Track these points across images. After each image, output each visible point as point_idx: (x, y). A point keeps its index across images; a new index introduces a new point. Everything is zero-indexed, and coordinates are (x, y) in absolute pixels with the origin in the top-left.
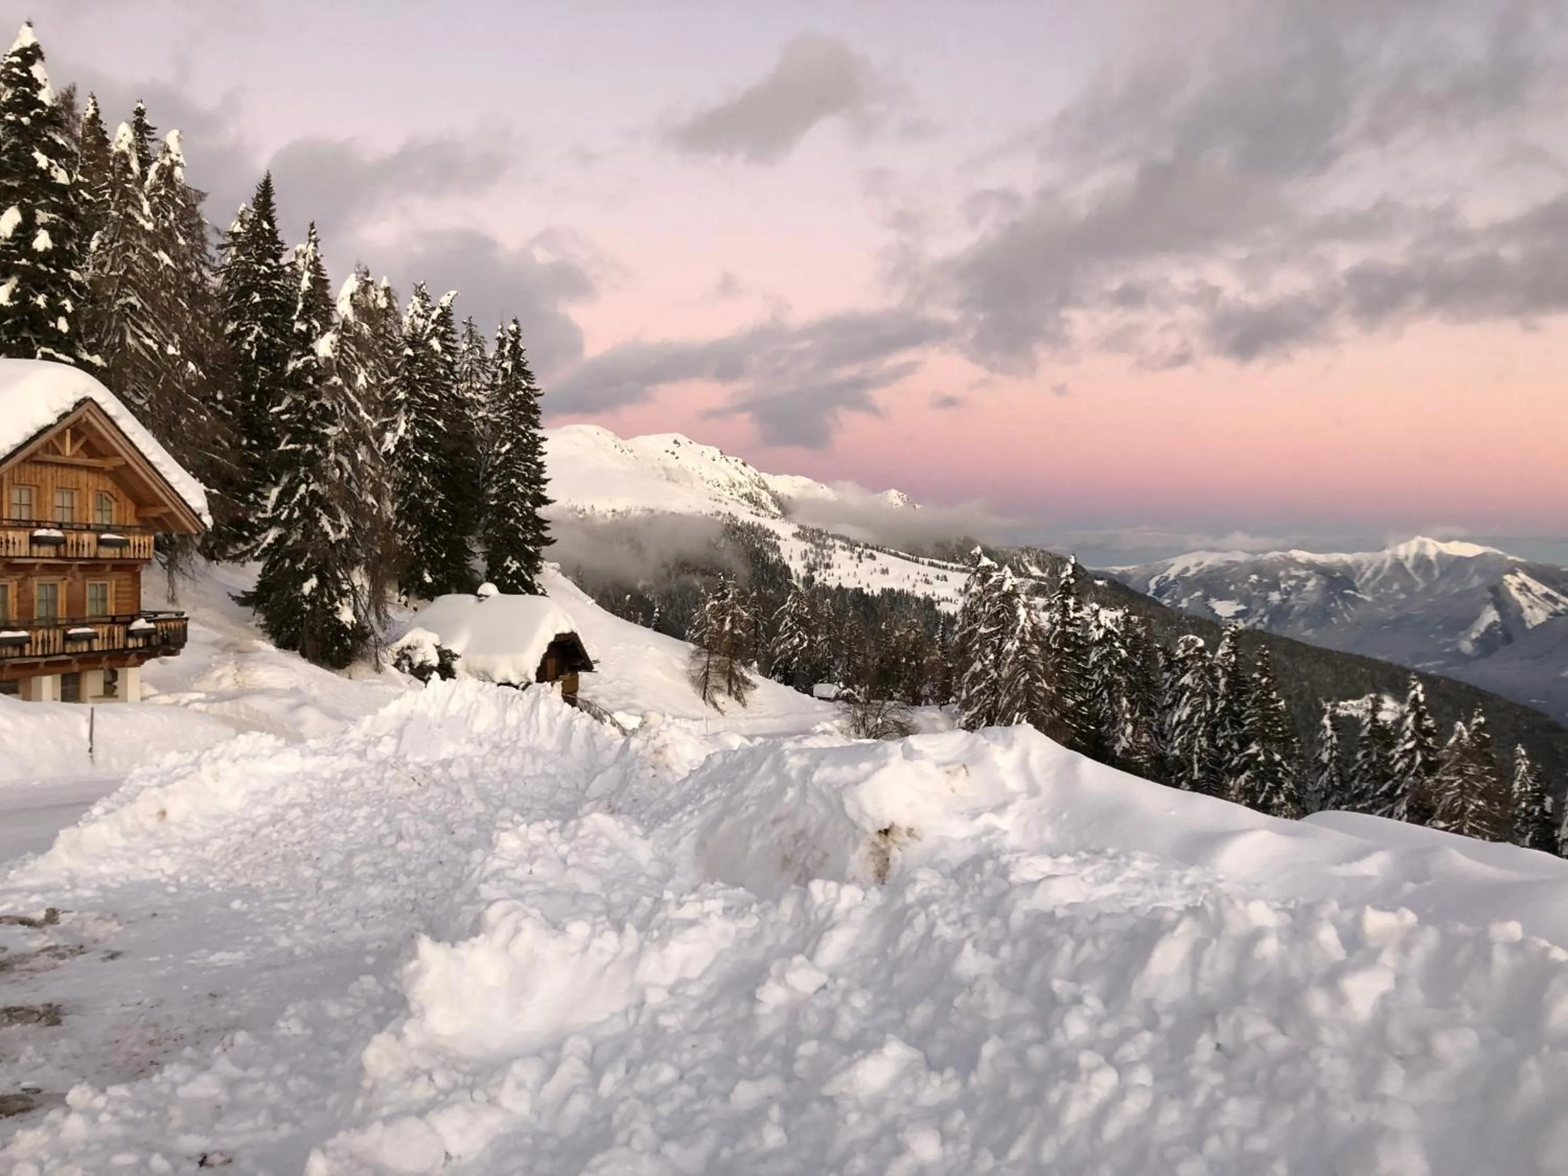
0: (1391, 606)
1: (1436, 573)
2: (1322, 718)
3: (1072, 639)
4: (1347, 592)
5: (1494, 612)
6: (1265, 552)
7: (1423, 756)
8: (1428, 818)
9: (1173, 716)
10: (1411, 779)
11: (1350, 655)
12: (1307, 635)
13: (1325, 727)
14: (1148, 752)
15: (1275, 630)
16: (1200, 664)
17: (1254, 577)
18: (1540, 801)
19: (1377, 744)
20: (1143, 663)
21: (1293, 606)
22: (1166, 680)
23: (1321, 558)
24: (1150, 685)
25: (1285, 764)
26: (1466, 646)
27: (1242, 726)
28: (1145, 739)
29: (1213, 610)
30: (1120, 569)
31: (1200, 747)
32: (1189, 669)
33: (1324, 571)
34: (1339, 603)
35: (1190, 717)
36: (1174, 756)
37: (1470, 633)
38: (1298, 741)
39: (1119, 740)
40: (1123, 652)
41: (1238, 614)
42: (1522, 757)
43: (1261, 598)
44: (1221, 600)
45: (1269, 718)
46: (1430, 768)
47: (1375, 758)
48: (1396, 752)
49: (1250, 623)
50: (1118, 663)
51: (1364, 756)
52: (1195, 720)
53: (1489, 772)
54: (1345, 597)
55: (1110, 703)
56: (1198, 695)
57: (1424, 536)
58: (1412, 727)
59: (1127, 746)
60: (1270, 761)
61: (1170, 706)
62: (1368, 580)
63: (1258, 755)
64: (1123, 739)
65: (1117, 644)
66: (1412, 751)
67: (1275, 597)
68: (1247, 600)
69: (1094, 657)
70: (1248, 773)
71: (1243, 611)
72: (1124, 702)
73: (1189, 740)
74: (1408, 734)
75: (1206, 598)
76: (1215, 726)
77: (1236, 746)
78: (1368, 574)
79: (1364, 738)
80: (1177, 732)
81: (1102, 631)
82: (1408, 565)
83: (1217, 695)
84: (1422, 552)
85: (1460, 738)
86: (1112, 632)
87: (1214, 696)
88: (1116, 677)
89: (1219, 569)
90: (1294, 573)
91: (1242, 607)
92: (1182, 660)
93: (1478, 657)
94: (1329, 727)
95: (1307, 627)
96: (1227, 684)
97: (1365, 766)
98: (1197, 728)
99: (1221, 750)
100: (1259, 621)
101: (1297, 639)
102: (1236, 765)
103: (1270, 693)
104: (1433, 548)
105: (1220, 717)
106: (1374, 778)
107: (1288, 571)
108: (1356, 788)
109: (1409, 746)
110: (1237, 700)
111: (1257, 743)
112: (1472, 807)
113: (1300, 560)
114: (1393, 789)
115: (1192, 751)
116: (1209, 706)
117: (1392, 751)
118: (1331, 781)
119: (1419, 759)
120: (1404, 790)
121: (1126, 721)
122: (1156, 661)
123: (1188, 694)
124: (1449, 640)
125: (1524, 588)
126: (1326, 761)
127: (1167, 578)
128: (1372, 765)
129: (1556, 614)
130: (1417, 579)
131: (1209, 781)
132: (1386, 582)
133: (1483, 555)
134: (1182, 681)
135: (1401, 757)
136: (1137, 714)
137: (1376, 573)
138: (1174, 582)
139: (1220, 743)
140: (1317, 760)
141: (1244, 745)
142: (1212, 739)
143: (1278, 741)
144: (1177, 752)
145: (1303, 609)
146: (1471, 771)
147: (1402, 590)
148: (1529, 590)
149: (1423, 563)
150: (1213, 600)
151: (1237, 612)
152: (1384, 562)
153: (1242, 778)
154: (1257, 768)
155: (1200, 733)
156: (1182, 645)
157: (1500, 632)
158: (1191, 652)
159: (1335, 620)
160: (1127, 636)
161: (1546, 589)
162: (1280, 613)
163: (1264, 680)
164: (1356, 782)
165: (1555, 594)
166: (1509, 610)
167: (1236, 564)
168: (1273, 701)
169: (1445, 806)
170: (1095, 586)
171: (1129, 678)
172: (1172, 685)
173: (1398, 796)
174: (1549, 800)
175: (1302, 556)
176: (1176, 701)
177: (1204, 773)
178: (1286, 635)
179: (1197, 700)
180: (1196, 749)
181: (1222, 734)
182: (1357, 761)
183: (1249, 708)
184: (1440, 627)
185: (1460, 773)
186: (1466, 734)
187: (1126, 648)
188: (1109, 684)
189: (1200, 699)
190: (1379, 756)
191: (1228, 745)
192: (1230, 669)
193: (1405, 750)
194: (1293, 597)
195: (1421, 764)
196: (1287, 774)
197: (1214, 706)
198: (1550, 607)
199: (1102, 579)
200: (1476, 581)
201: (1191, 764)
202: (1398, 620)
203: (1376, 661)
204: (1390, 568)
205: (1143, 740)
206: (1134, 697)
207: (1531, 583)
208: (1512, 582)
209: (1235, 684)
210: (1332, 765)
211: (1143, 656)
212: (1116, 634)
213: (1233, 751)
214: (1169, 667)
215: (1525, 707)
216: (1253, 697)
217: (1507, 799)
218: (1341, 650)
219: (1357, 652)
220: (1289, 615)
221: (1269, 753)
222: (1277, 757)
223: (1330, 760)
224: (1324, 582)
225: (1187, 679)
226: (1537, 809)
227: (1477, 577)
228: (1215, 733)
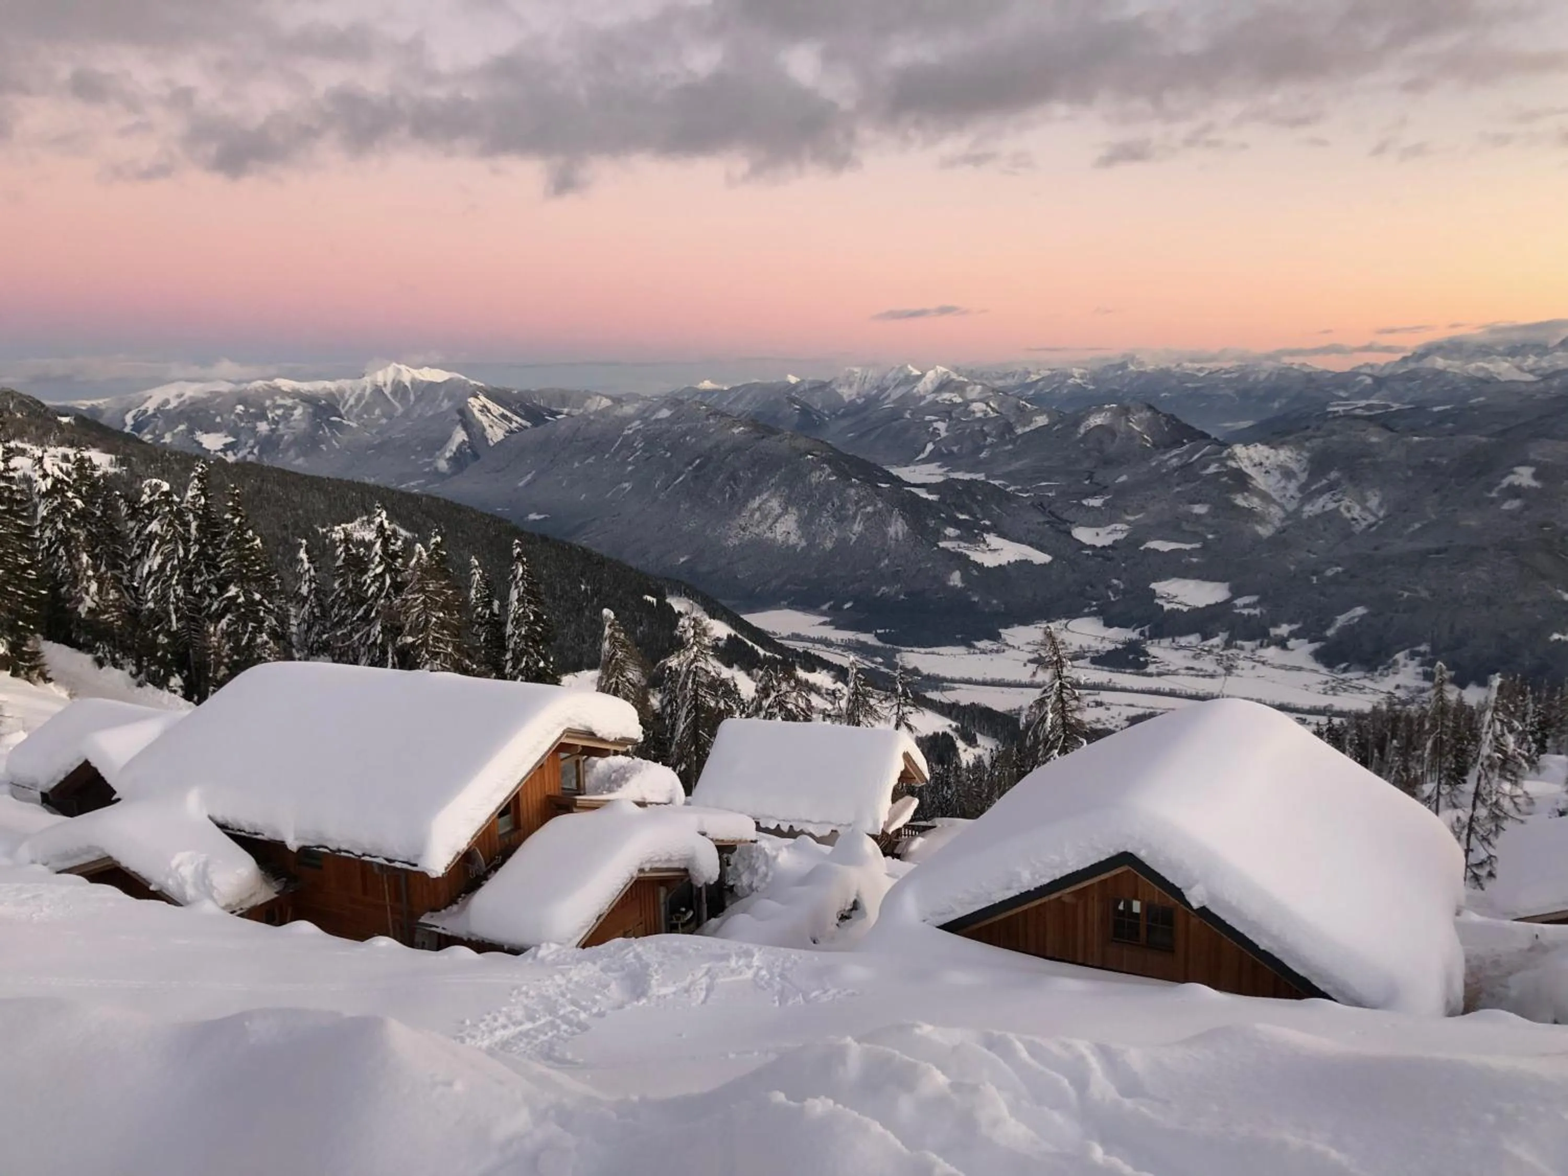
0: (374, 431)
1: (412, 398)
2: (299, 552)
3: (6, 494)
4: (333, 419)
5: (463, 433)
6: (249, 382)
7: (391, 578)
8: (399, 635)
9: (143, 567)
10: (382, 601)
11: (340, 481)
12: (298, 463)
13: (302, 560)
14: (118, 608)
15: (266, 462)
16: (167, 508)
17: (240, 408)
18: (488, 605)
19: (352, 571)
20: (104, 512)
21: (283, 436)
22: (132, 530)
23: (305, 387)
24: (117, 537)
25: (266, 602)
26: (443, 465)
27: (219, 569)
28: (113, 595)
29: (201, 444)
30: (89, 403)
31: (176, 596)
32: (157, 514)
33: (309, 399)
34: (327, 430)
35: (162, 567)
36: (148, 609)
37: (444, 453)
38: (278, 577)
39: (81, 600)
40: (79, 503)
41: (227, 448)
42: (476, 567)
43: (249, 429)
44: (207, 433)
45: (246, 558)
46: (398, 588)
47: (351, 585)
48: (367, 578)
49: (240, 455)
50: (73, 515)
51: (341, 584)
52: (168, 569)
53: (448, 586)
54: (332, 425)
55: (69, 560)
56: (169, 542)
57: (399, 363)
58: (380, 552)
59: (93, 605)
60: (250, 602)
61: (139, 557)
62: (351, 406)
63: (237, 596)
64: (87, 599)
65: (70, 494)
66: (382, 575)
67: (263, 427)
68: (233, 431)
69: (42, 511)
70: (229, 616)
71: (232, 443)
72: (85, 558)
73: (163, 590)
74: (377, 559)
75: (191, 431)
76: (190, 573)
77: (214, 591)
78: (352, 401)
79: (340, 567)
80: (150, 583)
81: (49, 481)
82: (387, 391)
83: (189, 540)
84: (398, 378)
85: (420, 558)
86: (63, 481)
87: (186, 541)
88: (73, 530)
89: (204, 400)
90: (280, 401)
91: (230, 439)
92: (150, 506)
93: (454, 474)
94: (306, 560)
95: (297, 457)
96: (199, 528)
97: (343, 594)
98: (171, 577)
99: (199, 596)
100: (248, 453)
101: (288, 468)
102: (217, 610)
103: (245, 532)
104: (408, 375)
105: (195, 563)
106: (352, 604)
107: (275, 401)
108: (336, 616)
109: (379, 570)
110: (210, 543)
111: (235, 585)
112: (434, 619)
113: (285, 389)
114: (367, 612)
115: (167, 602)
116: (181, 552)
117: (365, 577)
118: (313, 613)
119: (388, 581)
120: (377, 612)
121: (89, 579)
122: (118, 509)
123: (157, 542)
124: (427, 460)
125: (485, 409)
126: (305, 594)
127: (146, 411)
128: (349, 592)
129: (511, 432)
130: (397, 404)
131: (189, 629)
132: (368, 408)
133: (450, 379)
134: (149, 528)
135: (373, 582)
136: (103, 569)
137: (359, 399)
138: (154, 415)
139: (197, 589)
140: (297, 594)
141: (223, 588)
142: (188, 587)
143: (256, 580)
144: (151, 605)
145: (292, 438)
146: (431, 587)
147: (384, 415)
148: (489, 411)
149: (400, 389)
150: (198, 433)
151: (225, 445)
152: (364, 389)
153: (224, 623)
154: (238, 610)
155: (174, 582)
156: (147, 490)
157: (468, 451)
158: (156, 497)
159: (324, 447)
160: (81, 485)
161: (502, 410)
162: (269, 443)
163: (237, 520)
164: (336, 610)
165: (509, 414)
166: (475, 430)
167: (219, 394)
168: (248, 541)
169: (412, 622)
170: (60, 425)
171: (89, 530)
172: (139, 533)
173: (374, 618)
174: (496, 604)
175: (286, 384)
176: (145, 550)
177: (183, 623)
178: (277, 465)
179: (167, 548)
180: (172, 599)
181: (198, 580)
182: (335, 590)
183: (224, 550)
184: (419, 448)
185: (422, 590)
186: (424, 554)
187: (82, 498)
188: (65, 539)
189: (171, 546)
190: (354, 582)
191: (206, 590)
192: (200, 512)
193: (376, 575)
194: (280, 427)
195: (390, 586)
196: (269, 611)
197: (187, 552)
198: (505, 425)
199: (66, 415)
200: (446, 404)
201: (169, 615)
202: (382, 445)
203: (364, 484)
204: (371, 394)
205: (111, 597)
206: (97, 551)
207: (490, 405)
208: (475, 404)
209: (208, 527)
210: (312, 597)
211: (102, 504)
212: (68, 484)
213: (211, 596)
214: (134, 514)
215: (492, 516)
216: (227, 538)
217: (465, 606)
218: (331, 477)
219: (347, 477)
220: (278, 445)
221: (248, 593)
222: (257, 596)
223: (310, 592)
224: (310, 410)
225: (154, 526)
226: (488, 612)
227: (446, 401)
228: (191, 579)
